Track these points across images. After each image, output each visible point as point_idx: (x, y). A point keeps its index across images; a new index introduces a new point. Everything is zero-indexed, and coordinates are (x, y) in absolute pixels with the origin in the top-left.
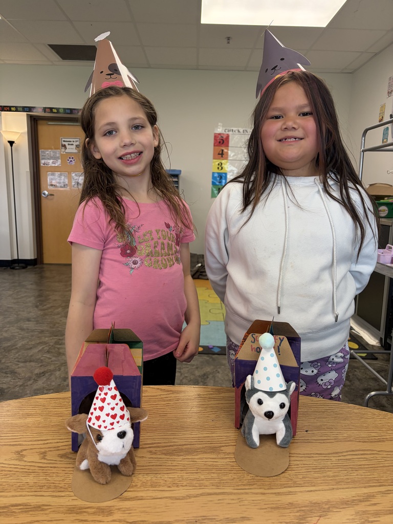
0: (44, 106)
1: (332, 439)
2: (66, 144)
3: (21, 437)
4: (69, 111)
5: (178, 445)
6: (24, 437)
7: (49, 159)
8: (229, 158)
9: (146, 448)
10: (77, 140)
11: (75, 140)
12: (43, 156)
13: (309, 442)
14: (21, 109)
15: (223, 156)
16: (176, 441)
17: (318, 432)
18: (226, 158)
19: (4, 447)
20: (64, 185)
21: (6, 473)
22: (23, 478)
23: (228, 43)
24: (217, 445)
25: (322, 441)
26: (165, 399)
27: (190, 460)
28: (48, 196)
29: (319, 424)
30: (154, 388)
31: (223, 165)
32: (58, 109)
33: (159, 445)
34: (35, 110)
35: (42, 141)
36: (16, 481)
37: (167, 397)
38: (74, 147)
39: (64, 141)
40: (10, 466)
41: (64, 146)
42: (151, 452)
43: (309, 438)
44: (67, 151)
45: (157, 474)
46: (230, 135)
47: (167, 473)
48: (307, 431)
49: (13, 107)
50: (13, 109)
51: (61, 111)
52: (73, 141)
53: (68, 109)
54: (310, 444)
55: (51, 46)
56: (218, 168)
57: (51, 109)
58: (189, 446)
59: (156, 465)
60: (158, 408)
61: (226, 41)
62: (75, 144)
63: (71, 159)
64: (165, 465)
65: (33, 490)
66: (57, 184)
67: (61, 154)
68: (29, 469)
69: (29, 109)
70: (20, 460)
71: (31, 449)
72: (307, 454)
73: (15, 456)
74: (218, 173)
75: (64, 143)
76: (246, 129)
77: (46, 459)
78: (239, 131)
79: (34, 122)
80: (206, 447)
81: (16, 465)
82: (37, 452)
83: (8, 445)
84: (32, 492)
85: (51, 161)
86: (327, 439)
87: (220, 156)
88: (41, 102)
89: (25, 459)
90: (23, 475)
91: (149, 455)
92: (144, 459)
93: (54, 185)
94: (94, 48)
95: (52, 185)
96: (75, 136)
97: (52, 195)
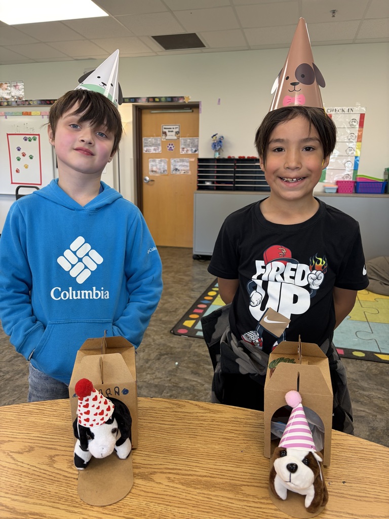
0: (148, 96)
1: (371, 498)
2: (167, 131)
3: (58, 440)
4: (170, 100)
5: (198, 476)
6: (61, 441)
7: (150, 146)
9: (166, 473)
10: (176, 127)
11: (174, 127)
12: (145, 143)
13: (343, 497)
14: (127, 100)
16: (198, 470)
17: (358, 485)
19: (42, 449)
20: (164, 171)
21: (36, 477)
22: (48, 486)
23: (334, 16)
24: (237, 482)
25: (359, 498)
26: (200, 418)
27: (206, 496)
28: (149, 181)
29: (361, 475)
30: (192, 404)
32: (160, 98)
33: (179, 471)
34: (139, 101)
35: (146, 129)
36: (40, 488)
37: (203, 416)
38: (174, 133)
39: (165, 128)
40: (41, 471)
41: (165, 133)
42: (169, 478)
43: (345, 492)
44: (167, 138)
45: (168, 505)
46: (333, 115)
47: (179, 507)
48: (344, 482)
51: (163, 100)
52: (173, 128)
53: (169, 97)
54: (343, 499)
55: (155, 37)
57: (154, 98)
58: (209, 479)
59: (170, 496)
60: (190, 427)
61: (331, 14)
62: (175, 130)
63: (171, 146)
64: (179, 498)
65: (52, 500)
66: (158, 171)
67: (162, 141)
68: (55, 477)
69: (135, 100)
70: (50, 466)
71: (63, 455)
72: (336, 511)
73: (47, 460)
75: (164, 130)
76: (351, 108)
77: (73, 468)
78: (343, 111)
79: (139, 112)
80: (226, 482)
81: (46, 470)
82: (67, 460)
83: (45, 447)
84: (51, 502)
85: (152, 148)
86: (365, 497)
88: (145, 92)
89: (55, 465)
90: (48, 483)
91: (166, 482)
92: (161, 486)
93: (155, 171)
94: (194, 36)
95: (153, 171)
96: (175, 123)
97: (152, 181)
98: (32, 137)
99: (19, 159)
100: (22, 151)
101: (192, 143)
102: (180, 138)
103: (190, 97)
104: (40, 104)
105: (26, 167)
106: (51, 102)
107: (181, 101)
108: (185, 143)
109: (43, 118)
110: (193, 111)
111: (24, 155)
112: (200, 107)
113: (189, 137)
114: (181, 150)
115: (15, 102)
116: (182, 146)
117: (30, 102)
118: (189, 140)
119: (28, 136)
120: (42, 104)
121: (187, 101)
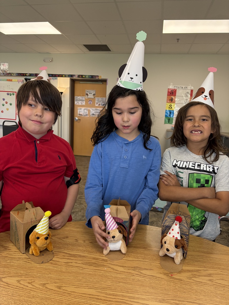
0: (79, 74)
2: (88, 93)
3: (77, 235)
4: (91, 77)
7: (79, 101)
8: (176, 102)
10: (94, 91)
11: (93, 91)
12: (76, 99)
14: (67, 76)
15: (172, 101)
18: (174, 102)
20: (86, 115)
23: (178, 42)
27: (135, 250)
28: (77, 120)
31: (172, 106)
32: (85, 76)
34: (74, 77)
35: (77, 92)
38: (92, 95)
39: (87, 92)
41: (87, 94)
44: (88, 97)
46: (177, 90)
49: (64, 75)
50: (63, 76)
51: (87, 77)
53: (90, 76)
55: (84, 45)
56: (169, 108)
57: (82, 76)
61: (177, 41)
62: (93, 93)
63: (90, 101)
65: (82, 251)
66: (83, 114)
67: (85, 99)
68: (80, 245)
69: (71, 76)
70: (77, 242)
71: (80, 239)
73: (75, 240)
74: (169, 110)
75: (87, 93)
76: (186, 86)
77: (85, 243)
78: (182, 88)
79: (73, 82)
85: (80, 102)
87: (171, 101)
88: (77, 72)
93: (81, 115)
94: (106, 46)
95: (80, 115)
96: (93, 89)
97: (80, 120)
98: (12, 93)
99: (3, 105)
100: (5, 101)
101: (102, 100)
102: (96, 98)
103: (102, 76)
104: (17, 75)
105: (8, 109)
106: (24, 74)
107: (97, 78)
108: (98, 100)
109: (19, 83)
110: (103, 83)
111: (6, 103)
112: (107, 82)
113: (100, 97)
114: (96, 103)
115: (3, 74)
116: (96, 102)
117: (12, 74)
118: (100, 99)
119: (9, 93)
120: (18, 75)
121: (100, 78)
